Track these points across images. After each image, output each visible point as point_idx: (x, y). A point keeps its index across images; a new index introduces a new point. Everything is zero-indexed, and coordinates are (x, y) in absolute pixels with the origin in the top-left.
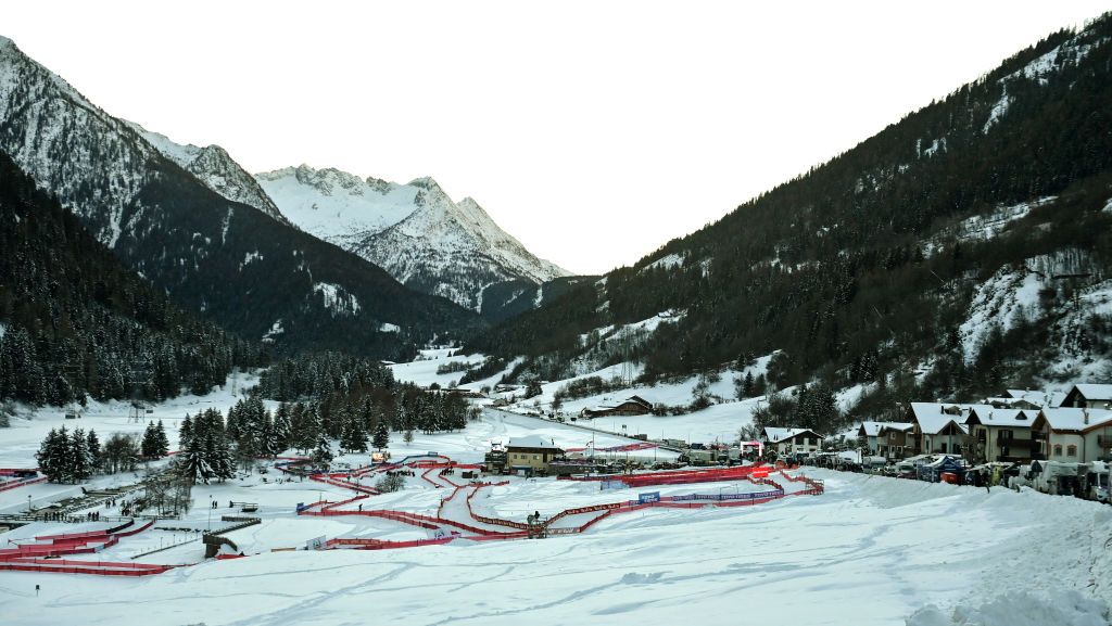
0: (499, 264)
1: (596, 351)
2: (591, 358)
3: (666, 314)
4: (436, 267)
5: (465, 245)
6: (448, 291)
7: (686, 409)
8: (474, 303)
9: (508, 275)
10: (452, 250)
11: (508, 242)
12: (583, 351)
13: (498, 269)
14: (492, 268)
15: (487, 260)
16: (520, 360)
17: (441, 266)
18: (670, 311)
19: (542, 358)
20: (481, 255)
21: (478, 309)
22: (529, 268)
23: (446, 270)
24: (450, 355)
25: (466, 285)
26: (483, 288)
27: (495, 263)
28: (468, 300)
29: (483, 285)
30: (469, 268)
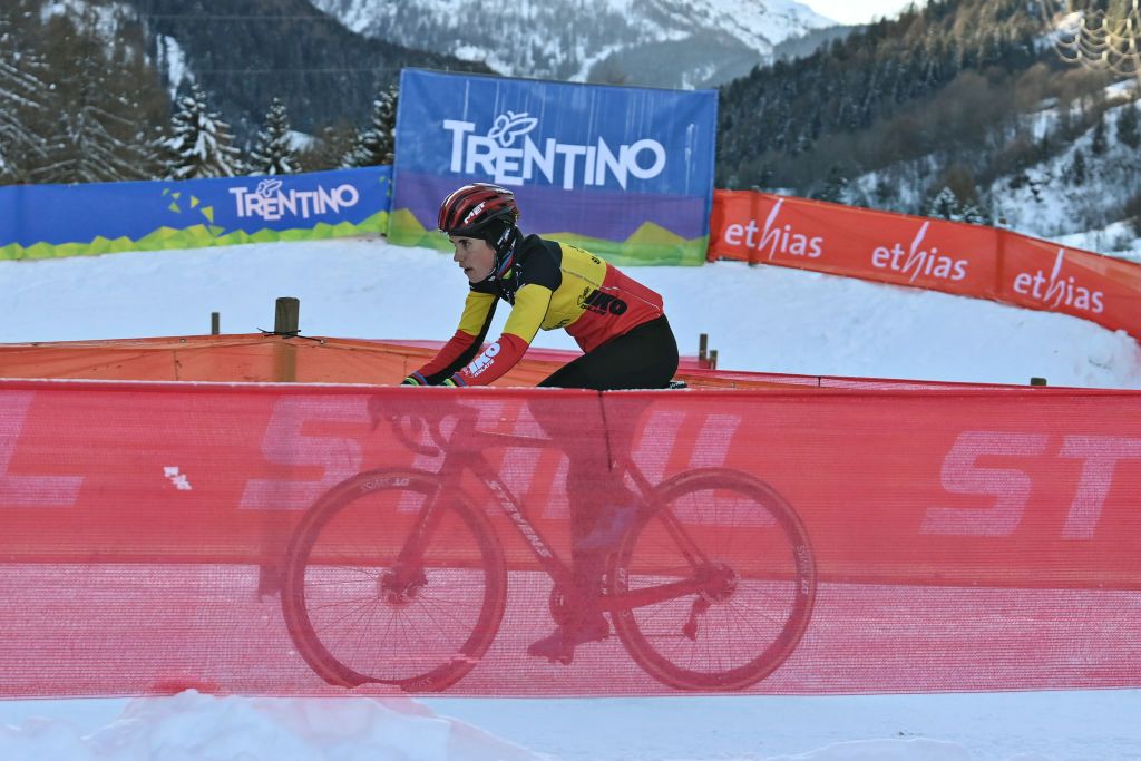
1: (1099, 148)
2: (1078, 174)
12: (1045, 152)
19: (870, 181)
22: (731, 5)
26: (588, 63)
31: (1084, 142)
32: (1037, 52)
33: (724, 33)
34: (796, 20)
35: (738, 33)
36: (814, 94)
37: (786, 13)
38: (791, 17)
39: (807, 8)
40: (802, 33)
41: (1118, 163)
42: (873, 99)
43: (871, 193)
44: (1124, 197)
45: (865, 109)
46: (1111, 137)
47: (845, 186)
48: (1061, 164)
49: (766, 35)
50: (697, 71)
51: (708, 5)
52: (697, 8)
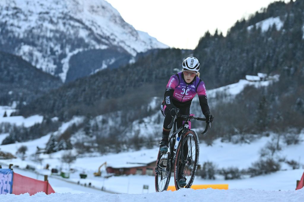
0: (90, 29)
3: (256, 78)
4: (19, 27)
5: (54, 6)
6: (31, 54)
7: (243, 172)
8: (59, 70)
9: (99, 42)
10: (40, 9)
11: (103, 8)
12: (150, 113)
13: (89, 35)
14: (83, 34)
15: (77, 24)
16: (77, 120)
17: (25, 26)
18: (260, 75)
19: (100, 118)
20: (71, 18)
21: (63, 76)
22: (125, 37)
23: (30, 31)
24: (5, 115)
25: (52, 49)
26: (70, 55)
27: (86, 28)
28: (52, 66)
29: (71, 51)
30: (57, 31)
35: (126, 47)
43: (100, 121)
47: (92, 119)
48: (154, 117)
50: (108, 60)
51: (116, 37)
52: (112, 37)
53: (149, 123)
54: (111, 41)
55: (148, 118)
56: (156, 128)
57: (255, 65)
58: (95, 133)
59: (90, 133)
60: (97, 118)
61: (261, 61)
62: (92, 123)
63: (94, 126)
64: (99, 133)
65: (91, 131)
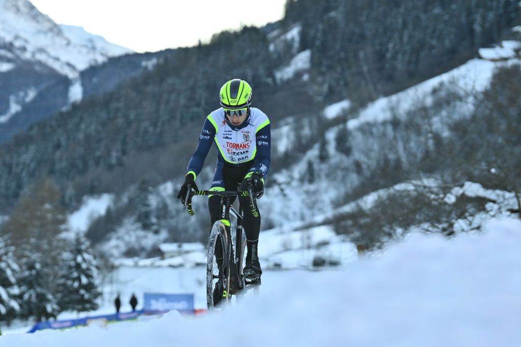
1: (323, 157)
19: (168, 188)
31: (313, 153)
32: (278, 82)
33: (40, 63)
34: (94, 48)
35: (51, 63)
36: (120, 121)
37: (85, 43)
38: (90, 45)
39: (102, 38)
40: (101, 59)
41: (337, 167)
42: (163, 124)
43: (169, 196)
44: (343, 190)
45: (158, 130)
46: (331, 148)
47: (151, 193)
48: (299, 169)
49: (73, 62)
50: (21, 94)
51: (26, 41)
52: (17, 44)
53: (288, 184)
54: (18, 52)
55: (284, 172)
56: (307, 192)
57: (477, 28)
58: (163, 222)
59: (153, 224)
60: (161, 188)
61: (491, 16)
62: (153, 201)
63: (158, 209)
64: (173, 222)
65: (154, 220)
